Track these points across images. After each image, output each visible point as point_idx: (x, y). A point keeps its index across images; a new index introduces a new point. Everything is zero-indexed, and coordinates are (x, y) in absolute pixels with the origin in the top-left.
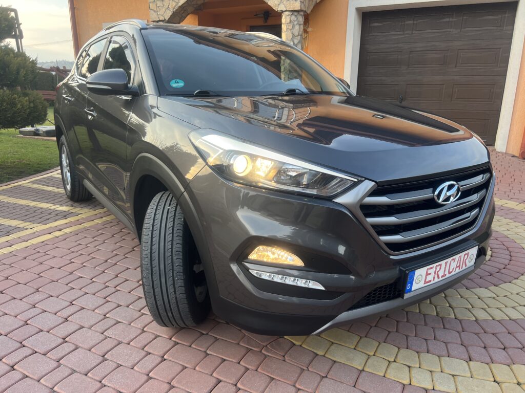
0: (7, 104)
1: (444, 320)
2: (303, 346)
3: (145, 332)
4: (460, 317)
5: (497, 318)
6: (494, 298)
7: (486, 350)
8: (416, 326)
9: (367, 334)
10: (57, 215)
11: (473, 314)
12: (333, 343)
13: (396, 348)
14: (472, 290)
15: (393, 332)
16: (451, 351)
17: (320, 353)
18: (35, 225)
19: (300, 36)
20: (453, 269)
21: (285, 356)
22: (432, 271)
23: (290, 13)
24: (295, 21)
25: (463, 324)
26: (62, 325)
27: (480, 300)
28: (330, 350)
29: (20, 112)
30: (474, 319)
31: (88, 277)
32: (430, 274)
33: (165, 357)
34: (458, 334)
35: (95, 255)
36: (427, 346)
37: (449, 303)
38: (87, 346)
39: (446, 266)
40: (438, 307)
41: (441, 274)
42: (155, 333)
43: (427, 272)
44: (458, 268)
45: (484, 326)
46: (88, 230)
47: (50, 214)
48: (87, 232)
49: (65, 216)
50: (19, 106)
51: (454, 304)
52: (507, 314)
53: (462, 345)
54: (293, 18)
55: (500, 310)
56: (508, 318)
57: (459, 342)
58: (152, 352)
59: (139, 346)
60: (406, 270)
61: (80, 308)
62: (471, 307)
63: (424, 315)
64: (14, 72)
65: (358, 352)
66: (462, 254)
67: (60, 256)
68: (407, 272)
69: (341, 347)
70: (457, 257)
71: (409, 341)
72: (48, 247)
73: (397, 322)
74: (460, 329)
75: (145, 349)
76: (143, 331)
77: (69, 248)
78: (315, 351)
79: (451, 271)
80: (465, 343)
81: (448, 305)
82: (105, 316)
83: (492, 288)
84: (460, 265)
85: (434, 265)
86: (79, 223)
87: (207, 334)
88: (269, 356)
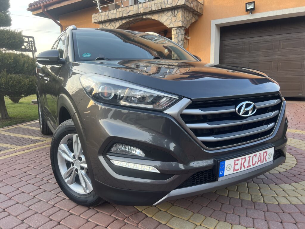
0: (16, 82)
1: (255, 204)
2: (153, 218)
3: (55, 206)
4: (267, 202)
5: (294, 203)
6: (294, 190)
7: (282, 224)
8: (234, 207)
9: (198, 212)
10: (32, 141)
11: (276, 200)
12: (174, 216)
13: (216, 221)
14: (279, 185)
15: (217, 210)
16: (256, 224)
17: (163, 223)
18: (17, 146)
19: (182, 41)
20: (256, 162)
21: (139, 224)
22: (239, 162)
23: (176, 28)
24: (179, 33)
25: (268, 206)
26: (6, 202)
27: (284, 192)
28: (170, 220)
29: (23, 87)
30: (277, 203)
31: (34, 175)
32: (237, 164)
33: (60, 223)
34: (263, 213)
35: (43, 162)
36: (240, 220)
37: (261, 193)
38: (15, 214)
39: (249, 159)
40: (253, 195)
41: (246, 164)
42: (60, 207)
43: (235, 163)
44: (260, 162)
45: (283, 208)
46: (45, 149)
47: (28, 141)
48: (44, 150)
49: (36, 142)
50: (23, 83)
51: (264, 194)
52: (301, 200)
53: (265, 220)
54: (178, 31)
55: (297, 198)
56: (301, 203)
57: (263, 218)
58: (53, 219)
59: (47, 215)
60: (218, 161)
61: (21, 192)
62: (276, 196)
63: (242, 200)
64: (21, 65)
65: (189, 222)
66: (262, 152)
67: (23, 163)
68: (219, 162)
69: (179, 219)
70: (258, 153)
71: (227, 217)
72: (19, 158)
73: (222, 204)
74: (266, 209)
75: (50, 217)
76: (54, 206)
77: (30, 158)
78: (160, 221)
79: (254, 163)
80: (268, 219)
81: (260, 194)
82: (35, 197)
83: (294, 184)
84: (261, 160)
85: (240, 158)
86: (42, 145)
87: (93, 209)
88: (128, 223)
